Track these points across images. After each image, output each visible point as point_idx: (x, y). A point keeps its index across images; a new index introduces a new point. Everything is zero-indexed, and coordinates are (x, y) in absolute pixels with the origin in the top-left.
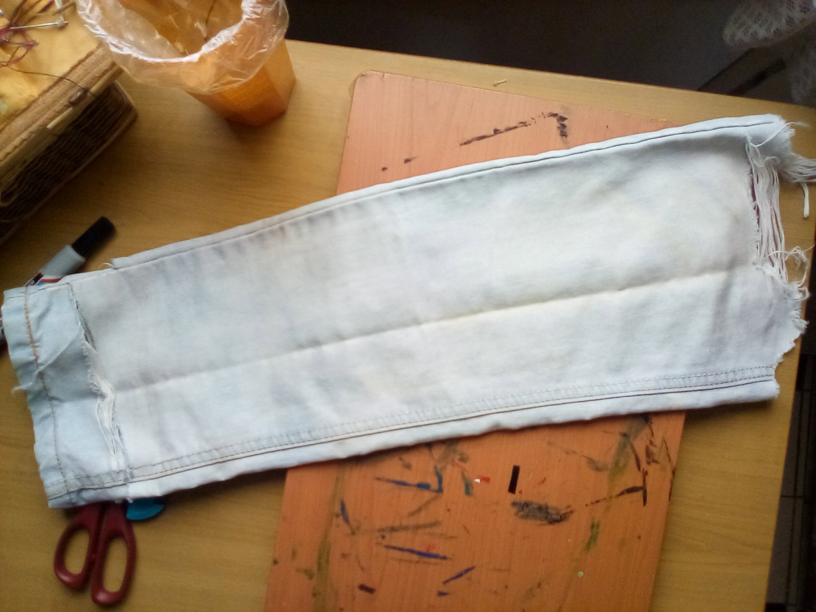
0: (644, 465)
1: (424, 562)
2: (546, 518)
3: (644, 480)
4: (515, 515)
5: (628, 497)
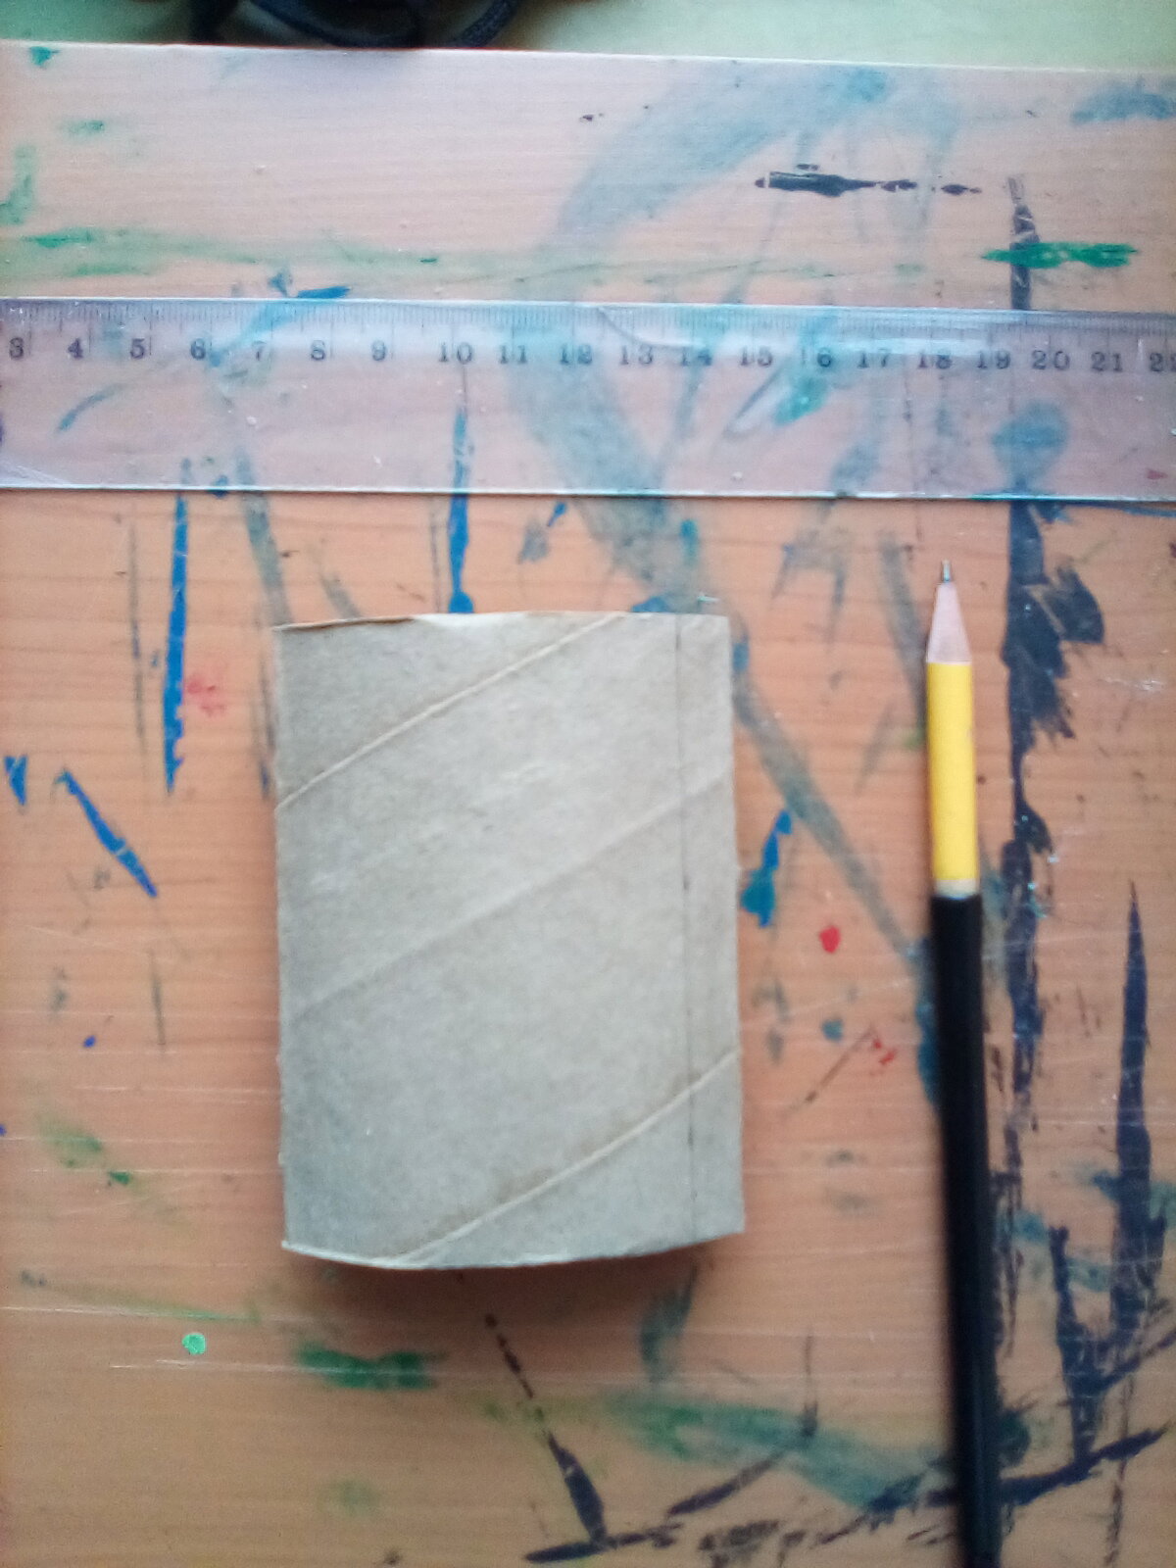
0: (699, 1524)
1: (138, 679)
3: (631, 1539)
5: (553, 1483)
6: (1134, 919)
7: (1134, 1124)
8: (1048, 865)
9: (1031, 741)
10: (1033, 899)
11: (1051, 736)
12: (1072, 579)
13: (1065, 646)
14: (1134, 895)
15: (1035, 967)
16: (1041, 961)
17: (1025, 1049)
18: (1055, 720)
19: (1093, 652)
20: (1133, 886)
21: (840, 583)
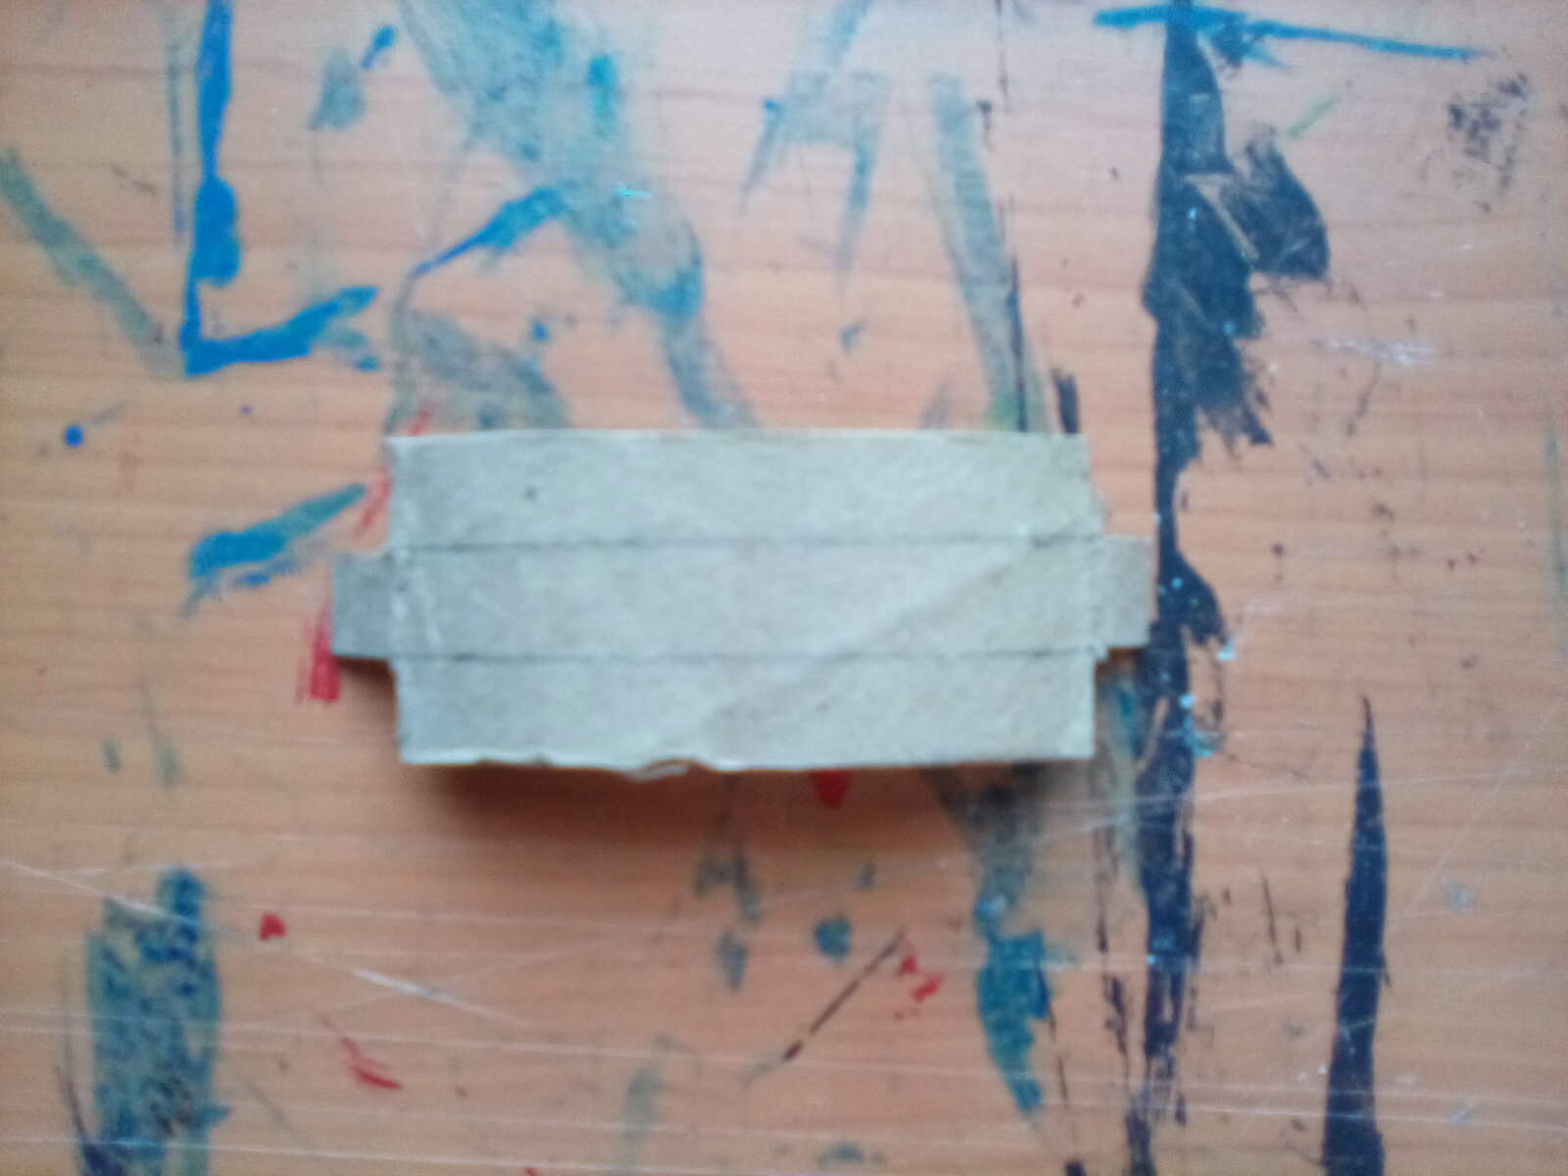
4: (110, 904)
6: (1368, 763)
7: (1357, 1116)
8: (1217, 667)
9: (1194, 449)
10: (1188, 724)
11: (1229, 441)
12: (1274, 165)
13: (1257, 281)
14: (1369, 721)
15: (1188, 843)
16: (1198, 830)
17: (1167, 983)
18: (1238, 412)
19: (1306, 292)
20: (1366, 703)
21: (862, 169)
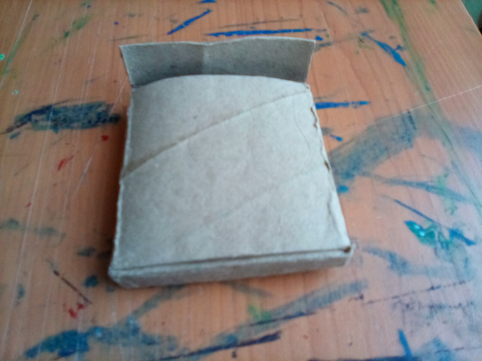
1: (246, 24)
2: (56, 112)
4: (113, 105)
